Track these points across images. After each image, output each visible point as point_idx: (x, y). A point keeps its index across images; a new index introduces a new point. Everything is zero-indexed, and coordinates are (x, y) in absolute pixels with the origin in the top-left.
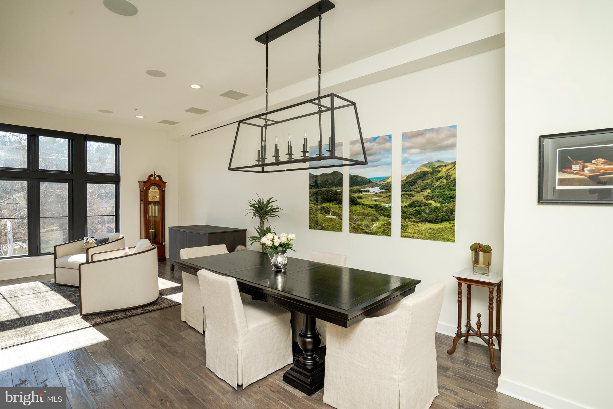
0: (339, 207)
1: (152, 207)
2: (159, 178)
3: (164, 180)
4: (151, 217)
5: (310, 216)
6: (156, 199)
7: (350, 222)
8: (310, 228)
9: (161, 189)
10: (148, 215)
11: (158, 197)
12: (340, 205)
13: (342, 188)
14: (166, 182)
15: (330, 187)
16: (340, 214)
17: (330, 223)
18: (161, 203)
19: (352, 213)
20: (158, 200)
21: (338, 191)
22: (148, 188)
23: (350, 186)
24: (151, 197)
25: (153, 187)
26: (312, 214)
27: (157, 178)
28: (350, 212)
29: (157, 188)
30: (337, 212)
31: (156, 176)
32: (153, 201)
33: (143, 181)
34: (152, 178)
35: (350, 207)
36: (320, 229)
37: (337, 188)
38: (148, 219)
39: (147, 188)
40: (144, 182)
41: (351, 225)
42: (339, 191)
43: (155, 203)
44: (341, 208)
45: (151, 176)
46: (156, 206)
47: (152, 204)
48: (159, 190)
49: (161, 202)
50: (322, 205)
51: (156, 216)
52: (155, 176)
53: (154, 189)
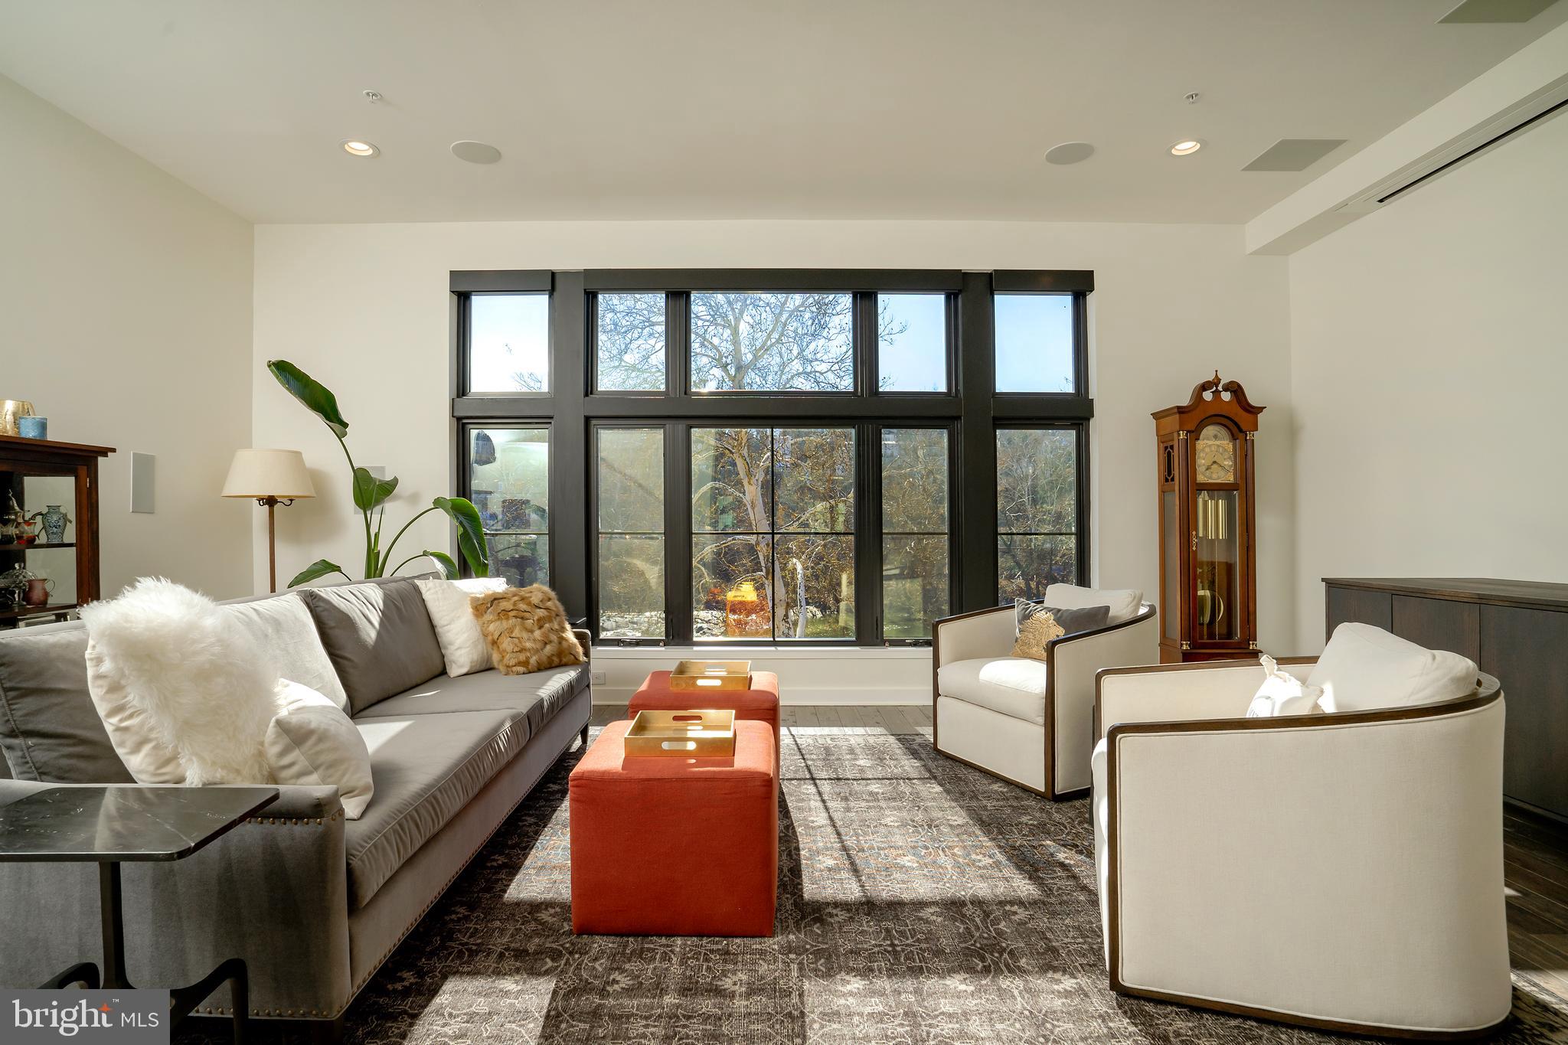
1: (1205, 504)
2: (1233, 392)
3: (1253, 399)
4: (1205, 542)
6: (1222, 473)
9: (1241, 436)
10: (1194, 533)
11: (1230, 464)
14: (1261, 409)
18: (1242, 491)
20: (1230, 478)
22: (1195, 433)
24: (1204, 468)
25: (1210, 430)
27: (1226, 396)
29: (1224, 433)
31: (1220, 388)
32: (1210, 481)
33: (1179, 408)
34: (1208, 396)
38: (1194, 548)
39: (1189, 434)
40: (1181, 410)
43: (1218, 489)
45: (1204, 387)
46: (1221, 501)
47: (1207, 495)
48: (1234, 438)
49: (1241, 487)
51: (1222, 538)
52: (1217, 387)
53: (1216, 437)
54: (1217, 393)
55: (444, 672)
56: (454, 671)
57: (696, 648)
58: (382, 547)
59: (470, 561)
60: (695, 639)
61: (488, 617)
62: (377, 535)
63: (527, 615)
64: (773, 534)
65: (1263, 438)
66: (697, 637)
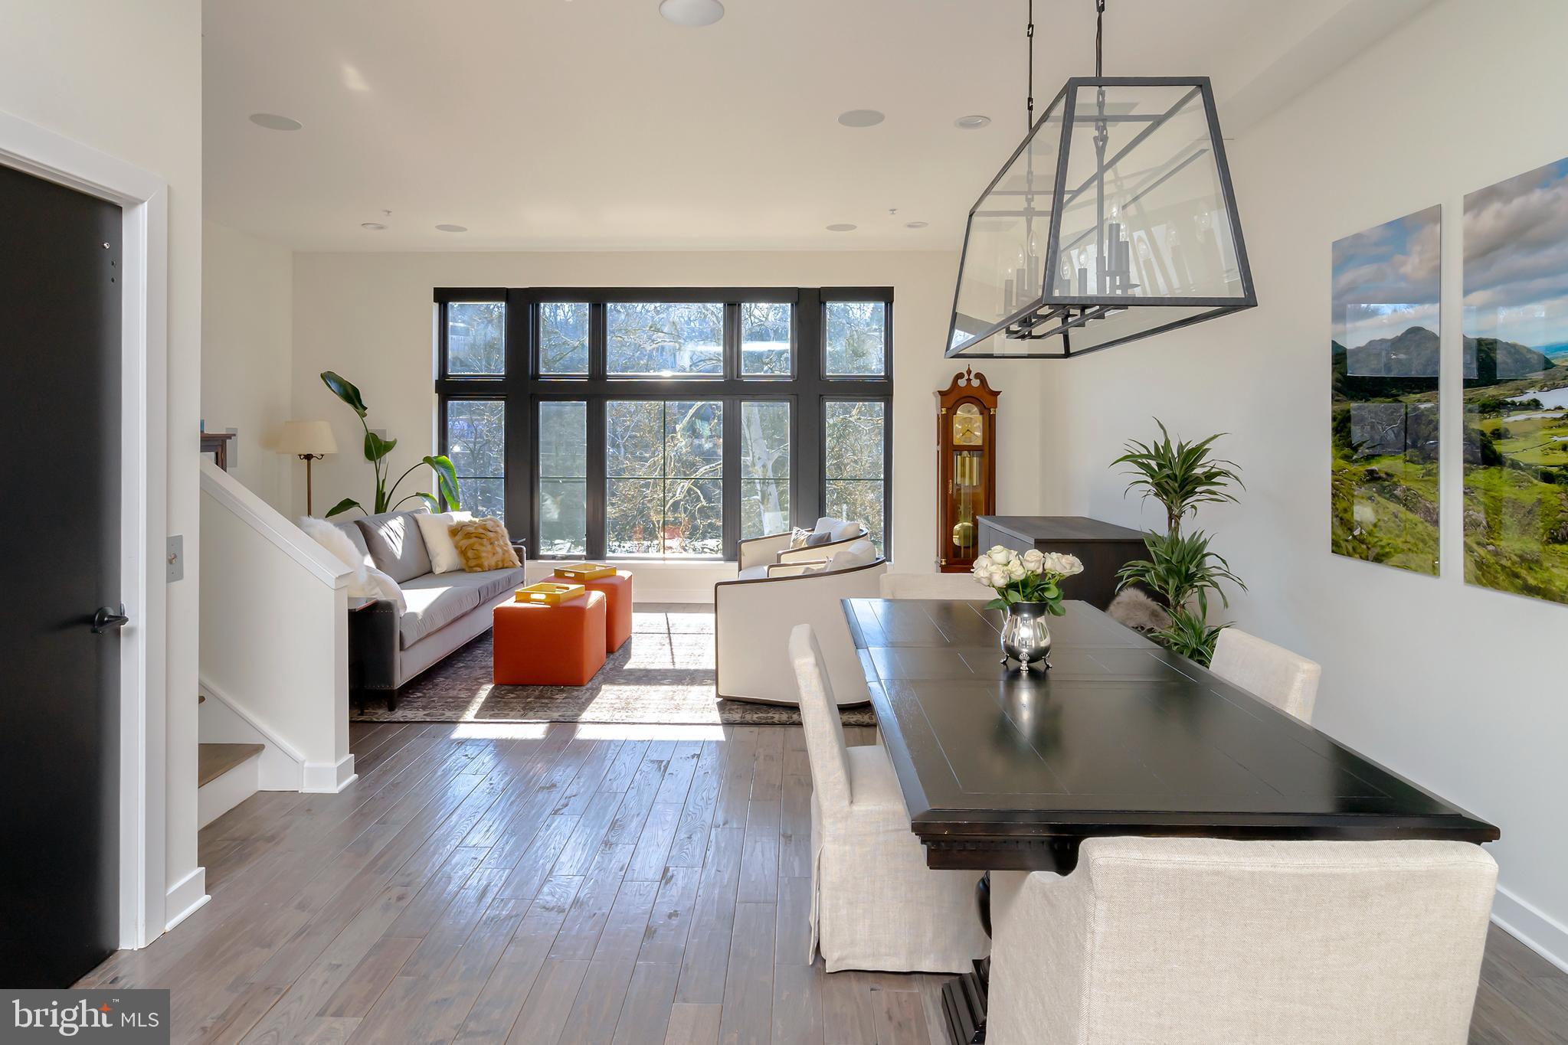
0: (1429, 473)
1: (963, 460)
2: (981, 381)
3: (993, 387)
4: (962, 488)
5: (1334, 504)
6: (974, 439)
7: (1466, 535)
8: (1333, 552)
9: (986, 412)
10: (951, 481)
11: (978, 433)
12: (1429, 466)
13: (1437, 399)
14: (999, 393)
15: (1394, 391)
16: (1431, 502)
17: (1398, 536)
18: (987, 451)
19: (1471, 500)
20: (979, 442)
21: (1422, 406)
22: (952, 409)
23: (1464, 388)
24: (960, 434)
25: (964, 407)
26: (1339, 498)
27: (976, 383)
28: (1465, 493)
29: (975, 409)
30: (1420, 492)
31: (972, 376)
32: (965, 444)
33: (940, 392)
34: (962, 383)
35: (1466, 474)
36: (1363, 556)
37: (1418, 396)
38: (951, 491)
39: (948, 409)
41: (1468, 549)
42: (1427, 410)
43: (971, 449)
44: (1432, 477)
45: (960, 376)
46: (975, 458)
47: (965, 453)
48: (981, 413)
49: (987, 449)
50: (1369, 464)
51: (975, 484)
52: (969, 376)
53: (969, 411)
54: (969, 380)
55: (431, 572)
56: (438, 570)
57: (607, 561)
58: (387, 490)
59: (448, 499)
60: (608, 555)
61: (458, 538)
62: (383, 481)
63: (482, 536)
64: (664, 479)
65: (1001, 413)
66: (609, 554)
